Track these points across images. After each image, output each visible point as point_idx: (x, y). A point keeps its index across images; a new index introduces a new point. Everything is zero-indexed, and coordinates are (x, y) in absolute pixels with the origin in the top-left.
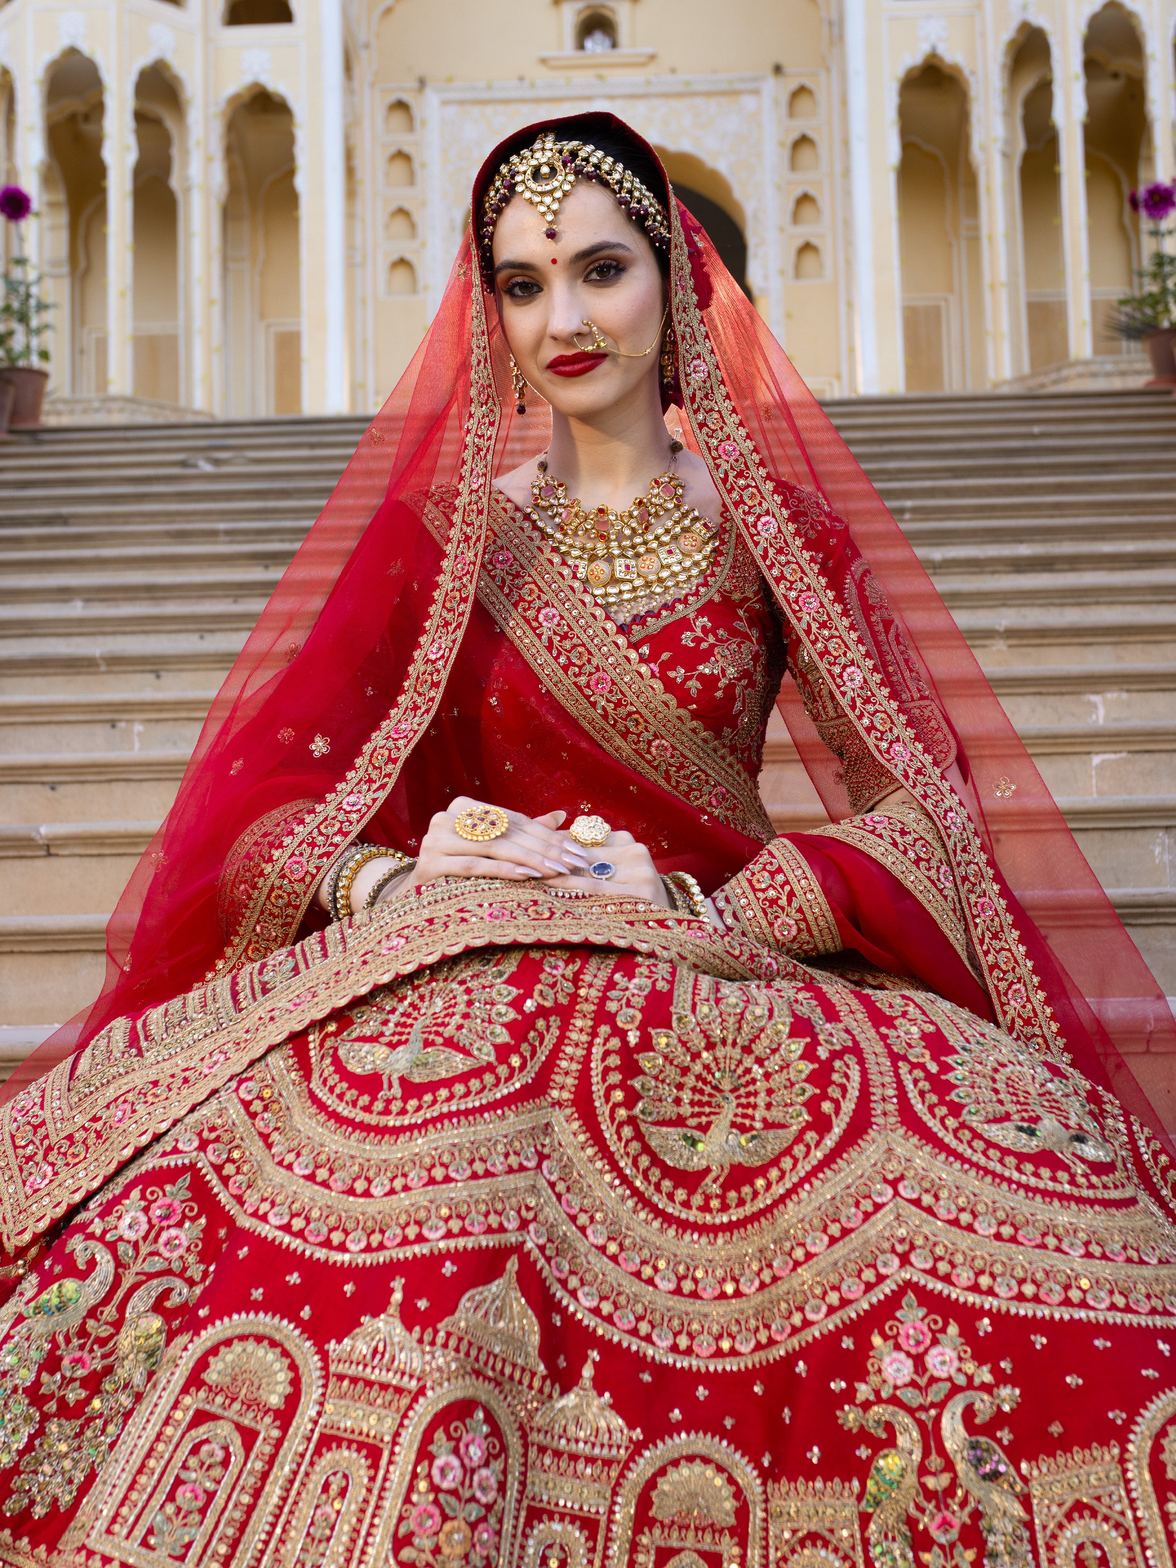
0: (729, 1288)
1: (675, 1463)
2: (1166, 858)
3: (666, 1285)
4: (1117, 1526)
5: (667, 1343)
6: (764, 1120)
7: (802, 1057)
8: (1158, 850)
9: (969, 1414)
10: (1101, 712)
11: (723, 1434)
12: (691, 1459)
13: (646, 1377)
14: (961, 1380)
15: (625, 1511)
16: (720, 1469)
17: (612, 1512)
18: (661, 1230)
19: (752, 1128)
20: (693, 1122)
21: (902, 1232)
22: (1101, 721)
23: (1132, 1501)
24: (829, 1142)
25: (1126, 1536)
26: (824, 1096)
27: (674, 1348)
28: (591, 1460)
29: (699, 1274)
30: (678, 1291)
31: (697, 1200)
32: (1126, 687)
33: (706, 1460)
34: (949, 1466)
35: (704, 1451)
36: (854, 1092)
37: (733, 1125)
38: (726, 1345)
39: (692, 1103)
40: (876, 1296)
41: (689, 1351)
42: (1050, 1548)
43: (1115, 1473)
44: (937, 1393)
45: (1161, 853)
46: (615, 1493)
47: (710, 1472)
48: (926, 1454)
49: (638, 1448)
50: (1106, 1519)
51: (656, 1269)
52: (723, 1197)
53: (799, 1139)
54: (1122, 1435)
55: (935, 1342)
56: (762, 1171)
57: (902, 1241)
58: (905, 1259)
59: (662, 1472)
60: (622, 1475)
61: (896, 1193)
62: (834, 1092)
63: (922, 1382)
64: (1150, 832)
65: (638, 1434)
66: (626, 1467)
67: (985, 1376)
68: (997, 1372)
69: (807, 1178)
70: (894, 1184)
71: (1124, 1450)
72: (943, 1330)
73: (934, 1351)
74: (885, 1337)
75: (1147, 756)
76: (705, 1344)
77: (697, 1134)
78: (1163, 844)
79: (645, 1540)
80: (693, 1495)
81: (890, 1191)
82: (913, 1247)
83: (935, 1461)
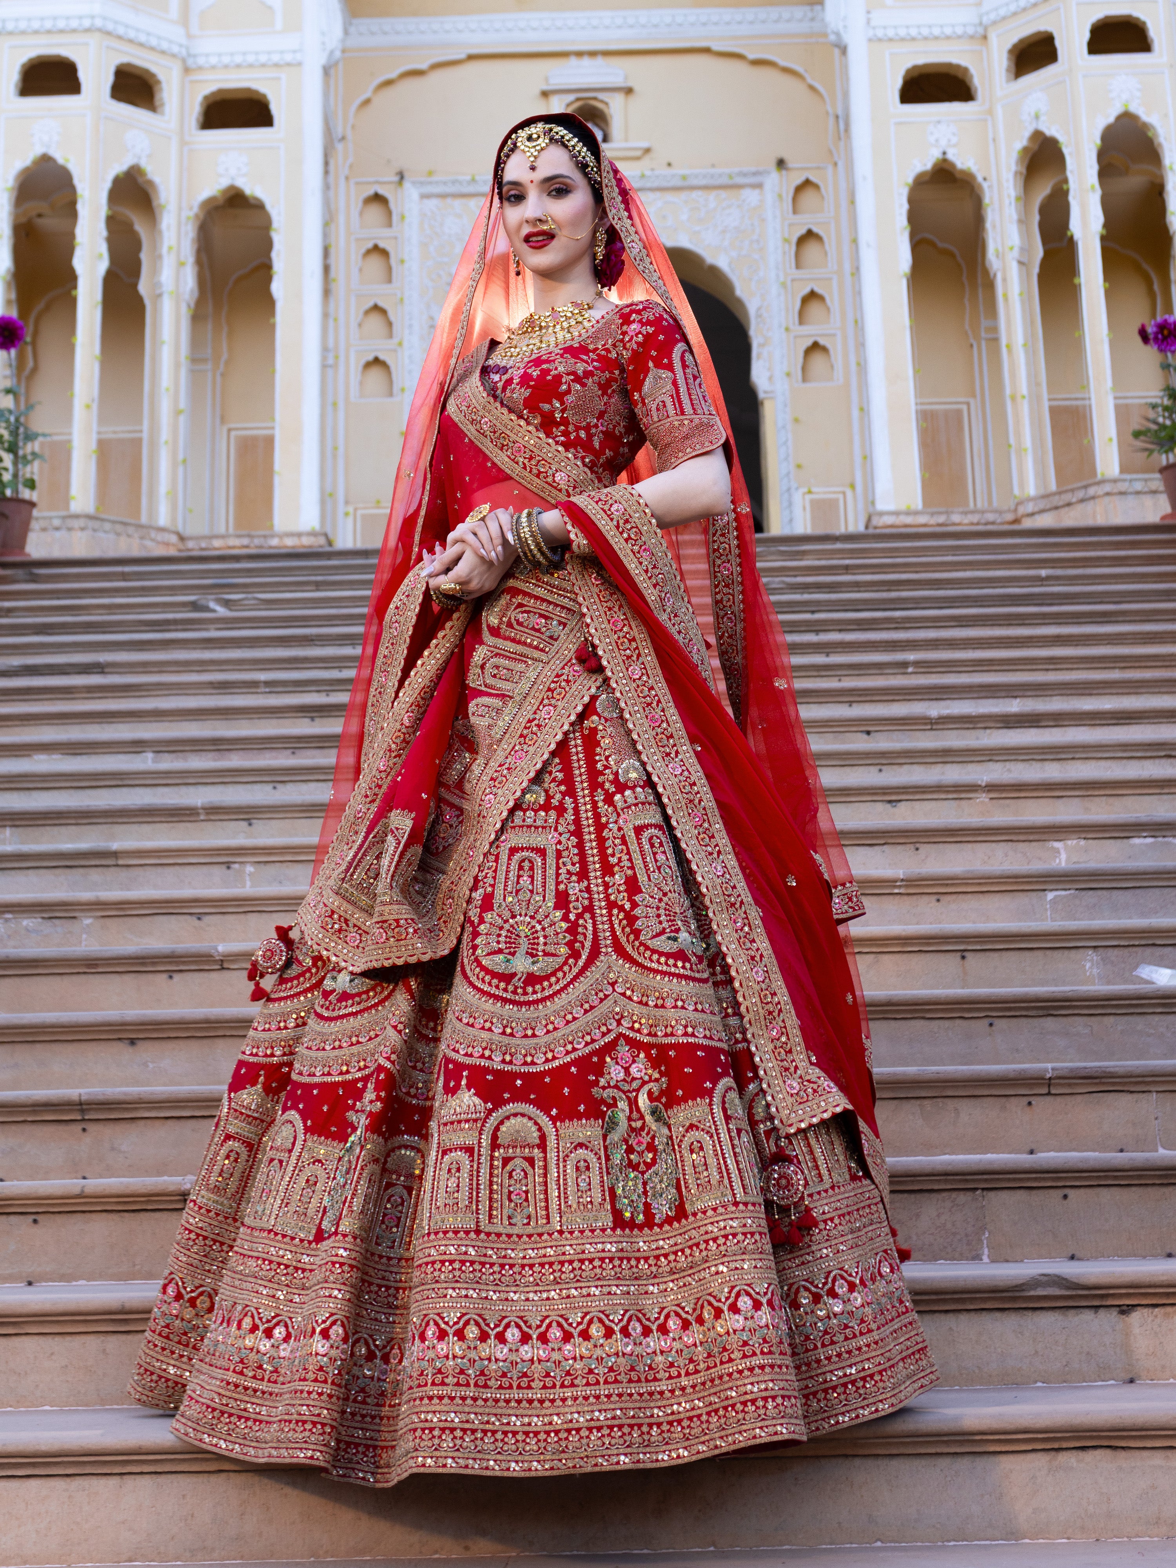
0: (529, 1032)
1: (508, 1118)
2: (1095, 971)
3: (497, 1030)
4: (708, 1132)
5: (499, 1059)
6: (544, 951)
7: (561, 920)
8: (1088, 965)
9: (650, 1093)
10: (1063, 856)
11: (531, 1102)
12: (515, 1115)
13: (489, 1077)
14: (646, 1078)
15: (486, 1141)
16: (530, 1118)
17: (480, 1143)
18: (493, 1004)
19: (537, 955)
20: (507, 951)
21: (617, 1009)
22: (1063, 864)
23: (714, 1122)
24: (581, 963)
25: (711, 1137)
26: (576, 941)
27: (503, 1061)
28: (467, 1121)
29: (514, 1025)
30: (504, 1033)
31: (511, 988)
32: (1083, 836)
33: (523, 1115)
34: (642, 1117)
35: (522, 1111)
36: (590, 937)
37: (527, 953)
38: (529, 1059)
39: (506, 943)
40: (607, 1039)
41: (511, 1062)
42: (680, 1146)
43: (707, 1110)
44: (635, 1085)
45: (1091, 968)
46: (480, 1134)
47: (525, 1120)
48: (631, 1111)
49: (489, 1112)
50: (703, 1130)
51: (492, 1023)
52: (524, 988)
53: (565, 963)
54: (710, 1093)
55: (634, 1062)
56: (547, 978)
57: (617, 1014)
58: (619, 1023)
59: (502, 1123)
60: (483, 1125)
61: (614, 990)
62: (580, 938)
63: (629, 1080)
64: (1081, 950)
65: (490, 1105)
66: (485, 1121)
67: (656, 1075)
68: (660, 1072)
69: (571, 982)
70: (613, 984)
71: (711, 1100)
72: (638, 1056)
73: (634, 1066)
74: (612, 1059)
75: (1091, 892)
76: (519, 1059)
77: (509, 957)
78: (1092, 961)
79: (496, 1154)
80: (518, 1132)
81: (611, 989)
82: (622, 1017)
83: (635, 1115)
